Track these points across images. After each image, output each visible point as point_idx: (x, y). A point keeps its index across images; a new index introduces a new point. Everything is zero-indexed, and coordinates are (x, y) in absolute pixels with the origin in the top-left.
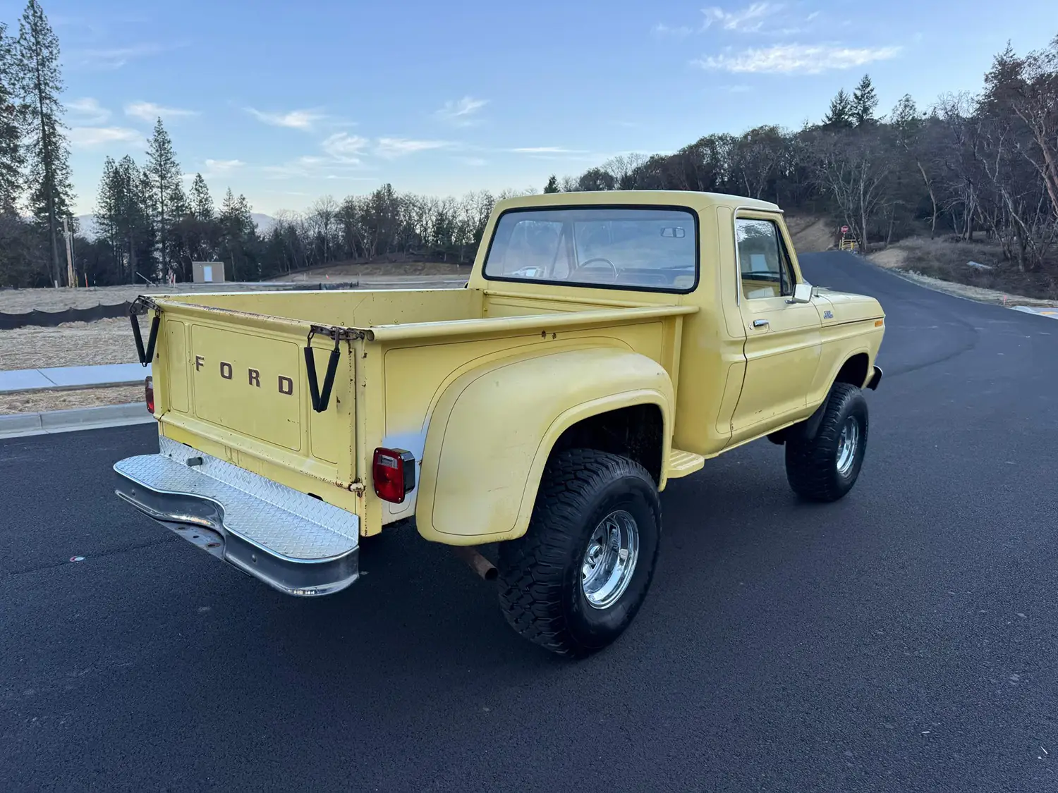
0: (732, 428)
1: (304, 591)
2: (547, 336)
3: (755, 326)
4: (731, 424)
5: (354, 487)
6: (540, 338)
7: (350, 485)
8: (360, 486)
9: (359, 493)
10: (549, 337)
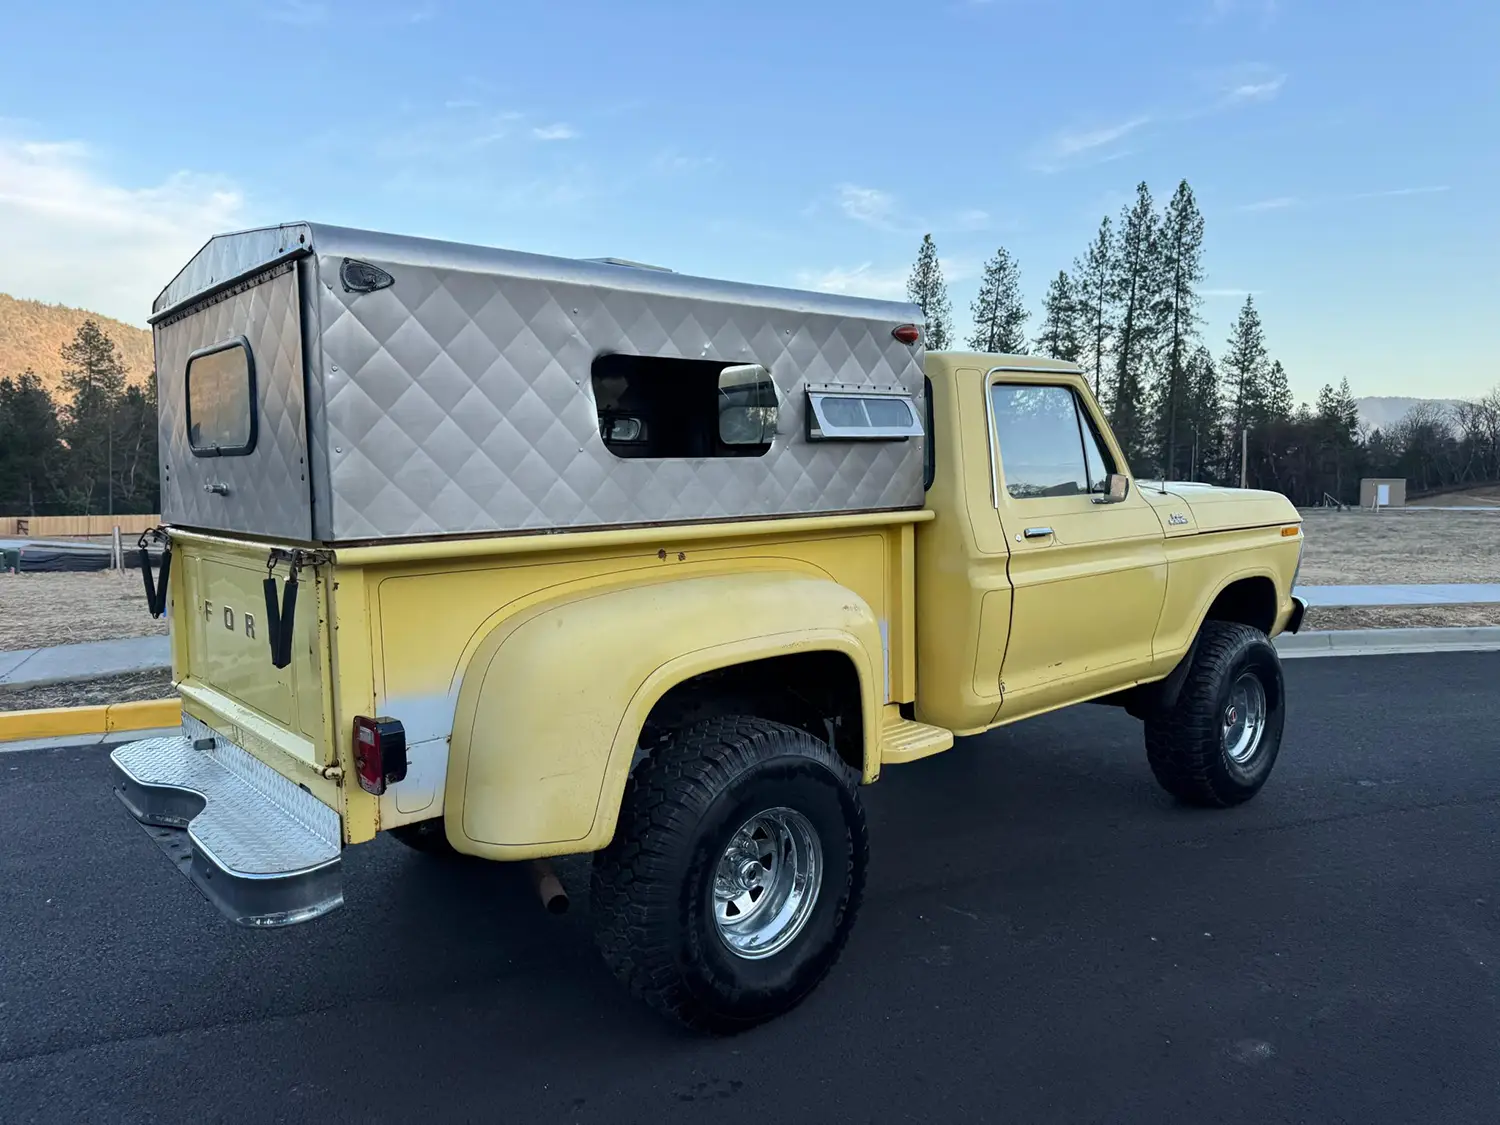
0: (1002, 689)
1: (262, 920)
2: (668, 556)
3: (1026, 537)
4: (1001, 684)
5: (329, 772)
6: (656, 560)
7: (325, 770)
8: (338, 771)
9: (339, 781)
10: (672, 558)
